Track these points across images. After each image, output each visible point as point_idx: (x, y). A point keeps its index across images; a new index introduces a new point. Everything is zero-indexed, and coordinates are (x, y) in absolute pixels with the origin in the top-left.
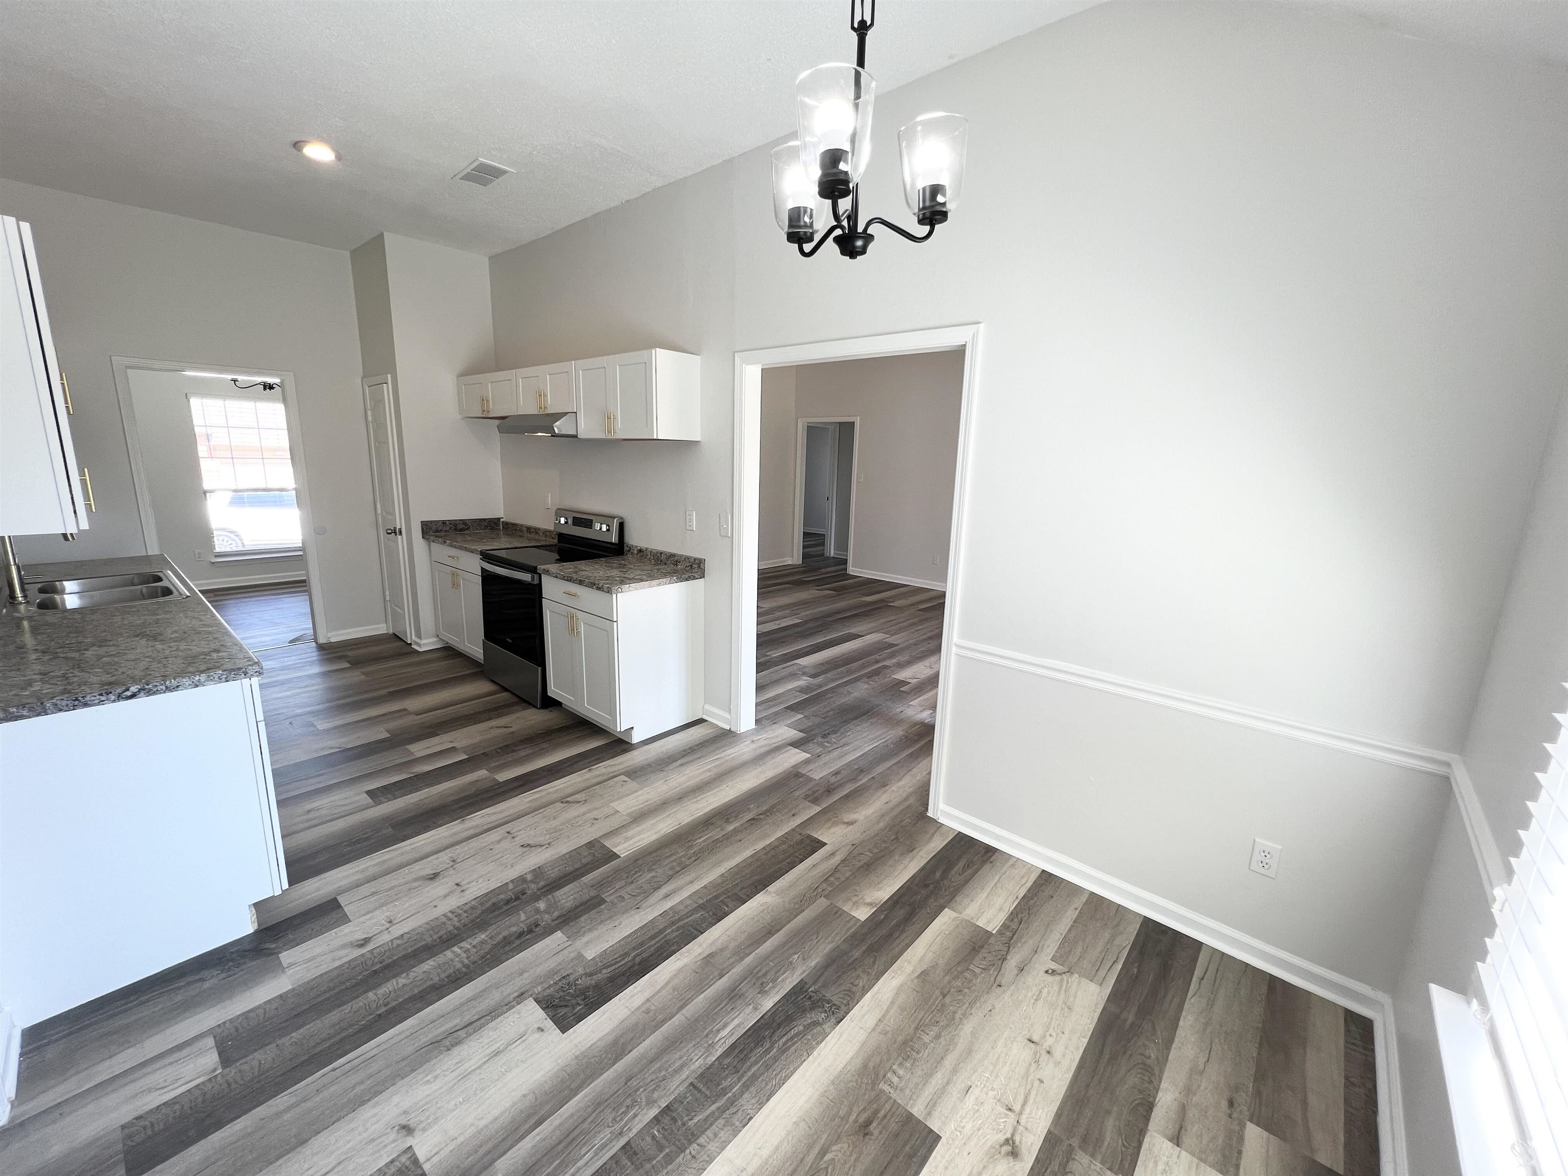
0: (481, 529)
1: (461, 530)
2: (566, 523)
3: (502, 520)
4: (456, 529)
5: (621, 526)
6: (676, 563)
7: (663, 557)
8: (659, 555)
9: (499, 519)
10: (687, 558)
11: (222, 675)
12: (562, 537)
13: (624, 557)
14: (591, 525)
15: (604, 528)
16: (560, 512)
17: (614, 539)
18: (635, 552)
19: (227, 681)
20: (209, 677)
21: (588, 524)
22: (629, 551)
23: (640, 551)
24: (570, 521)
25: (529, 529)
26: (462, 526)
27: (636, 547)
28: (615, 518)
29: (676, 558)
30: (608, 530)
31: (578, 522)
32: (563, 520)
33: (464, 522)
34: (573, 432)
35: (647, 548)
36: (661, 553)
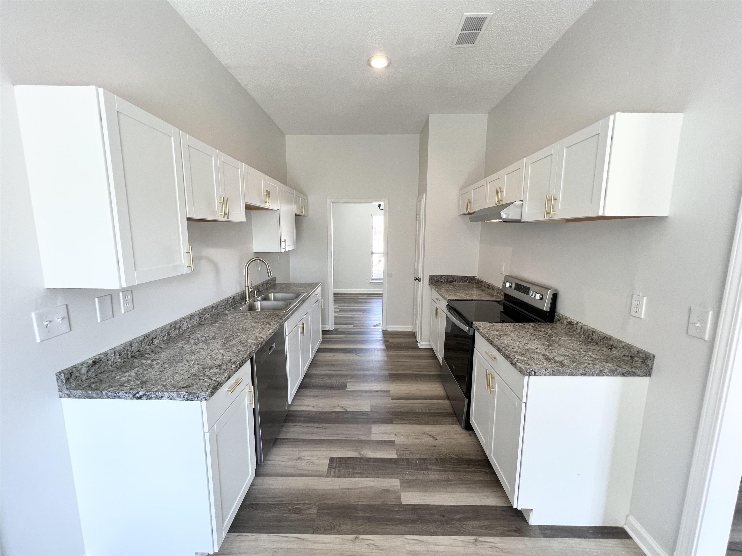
0: (462, 282)
1: (451, 282)
2: (510, 287)
3: (476, 277)
4: (447, 281)
5: (555, 297)
6: (611, 348)
7: (595, 336)
8: (591, 333)
9: (474, 277)
10: (627, 347)
11: (185, 395)
12: (506, 296)
13: (554, 325)
14: (528, 292)
15: (538, 296)
16: (507, 278)
17: (546, 307)
18: (565, 323)
19: (187, 400)
20: (178, 394)
21: (526, 290)
22: (559, 320)
23: (570, 323)
24: (513, 286)
25: (489, 286)
26: (451, 279)
27: (566, 318)
28: (549, 289)
29: (611, 342)
30: (541, 299)
31: (519, 287)
32: (508, 285)
33: (453, 277)
34: (518, 217)
35: (577, 322)
36: (593, 332)
